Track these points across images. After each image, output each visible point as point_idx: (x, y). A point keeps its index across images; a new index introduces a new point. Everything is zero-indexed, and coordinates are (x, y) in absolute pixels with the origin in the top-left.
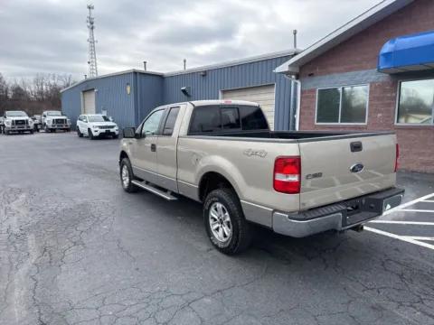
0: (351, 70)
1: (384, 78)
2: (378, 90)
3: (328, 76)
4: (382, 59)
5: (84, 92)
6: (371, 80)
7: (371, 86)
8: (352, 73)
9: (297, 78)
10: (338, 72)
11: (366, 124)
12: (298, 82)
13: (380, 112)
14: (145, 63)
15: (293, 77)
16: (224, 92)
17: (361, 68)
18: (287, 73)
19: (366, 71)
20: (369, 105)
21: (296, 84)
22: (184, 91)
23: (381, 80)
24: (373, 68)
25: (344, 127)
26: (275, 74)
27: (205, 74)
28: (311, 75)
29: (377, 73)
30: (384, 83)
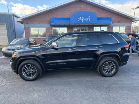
0: (40, 23)
3: (33, 24)
4: (51, 22)
7: (46, 28)
8: (40, 24)
10: (36, 23)
11: (46, 37)
12: (23, 24)
17: (43, 23)
19: (44, 24)
20: (47, 33)
25: (40, 38)
28: (28, 23)
29: (48, 25)
30: (49, 27)
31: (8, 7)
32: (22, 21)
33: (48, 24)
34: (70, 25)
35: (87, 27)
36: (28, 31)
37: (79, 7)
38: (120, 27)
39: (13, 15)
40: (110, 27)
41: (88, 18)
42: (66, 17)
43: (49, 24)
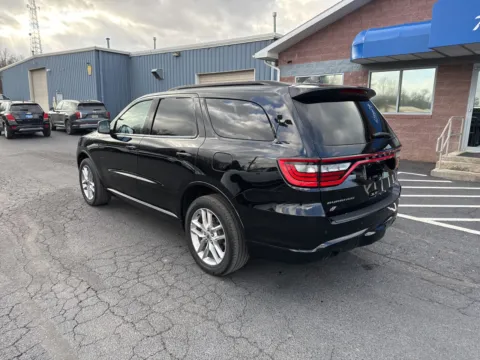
0: (326, 59)
1: (357, 67)
2: (351, 80)
3: (305, 65)
4: (354, 50)
5: (31, 71)
6: (346, 70)
7: (345, 76)
8: (327, 62)
9: (277, 65)
10: (315, 60)
12: (277, 69)
14: (108, 39)
15: (273, 63)
16: (200, 76)
17: (335, 58)
18: (267, 59)
19: (341, 61)
21: (275, 71)
22: (154, 73)
23: (354, 70)
24: (346, 57)
26: (255, 59)
27: (179, 55)
28: (290, 62)
29: (350, 63)
30: (357, 73)
32: (276, 56)
39: (275, 40)
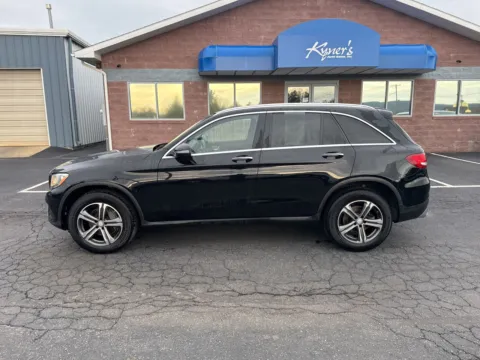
0: (162, 67)
1: (196, 78)
2: (192, 89)
3: (139, 70)
6: (187, 79)
7: (185, 85)
8: (165, 70)
10: (149, 67)
11: (184, 119)
13: (196, 109)
17: (174, 67)
19: (177, 70)
20: (186, 102)
23: (193, 80)
25: (164, 123)
28: (119, 66)
29: (189, 73)
30: (196, 83)
31: (49, 9)
32: (99, 58)
33: (191, 70)
34: (274, 74)
35: (338, 82)
36: (118, 95)
37: (308, 4)
38: (464, 83)
39: (68, 38)
40: (425, 81)
41: (345, 45)
42: (261, 44)
43: (197, 71)
